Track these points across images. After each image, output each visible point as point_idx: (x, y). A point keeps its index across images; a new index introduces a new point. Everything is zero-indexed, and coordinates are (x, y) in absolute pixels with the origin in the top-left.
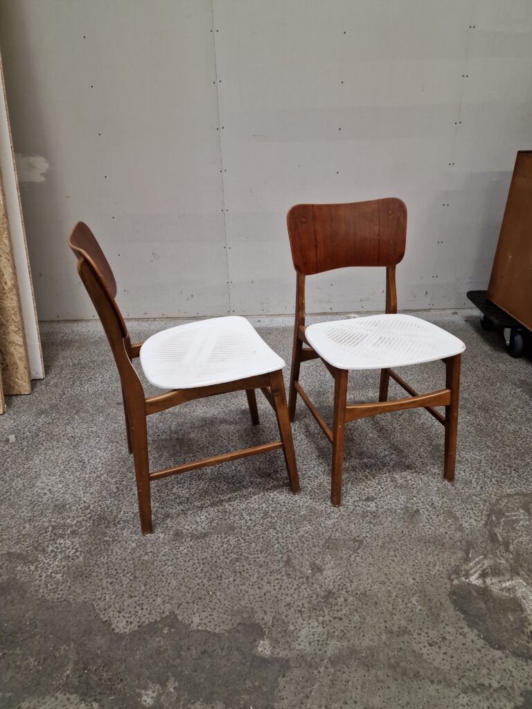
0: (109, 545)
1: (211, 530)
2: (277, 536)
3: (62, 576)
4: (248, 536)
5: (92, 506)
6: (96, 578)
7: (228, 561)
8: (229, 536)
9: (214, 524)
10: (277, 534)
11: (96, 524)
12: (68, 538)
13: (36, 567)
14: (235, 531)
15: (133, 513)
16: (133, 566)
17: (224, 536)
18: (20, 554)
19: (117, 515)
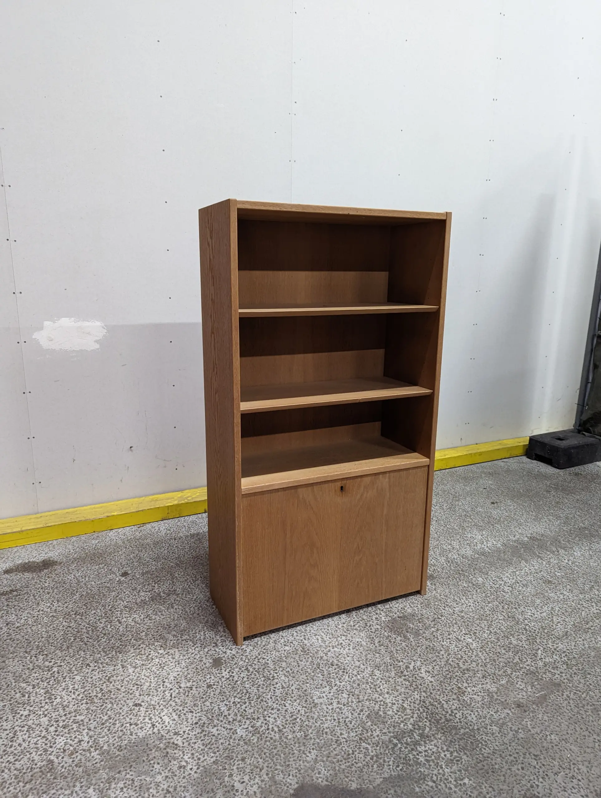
1: (543, 692)
3: (470, 780)
4: (578, 687)
5: (405, 705)
6: (503, 770)
8: (563, 692)
9: (538, 687)
11: (433, 720)
12: (425, 743)
13: (434, 782)
14: (563, 686)
15: (454, 699)
16: (520, 747)
17: (559, 694)
18: (399, 775)
19: (442, 706)
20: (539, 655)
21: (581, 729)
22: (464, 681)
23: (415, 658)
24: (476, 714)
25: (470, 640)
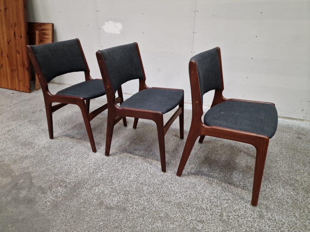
0: (73, 197)
1: (115, 207)
2: (142, 222)
3: (50, 204)
4: (129, 217)
5: (79, 176)
7: (113, 226)
8: (121, 213)
9: (119, 204)
10: (143, 221)
11: (75, 185)
12: (62, 188)
14: (125, 212)
16: (75, 211)
17: (119, 212)
19: (85, 184)
20: (143, 198)
21: (100, 226)
22: (105, 184)
23: (108, 169)
24: (87, 193)
25: (133, 176)
